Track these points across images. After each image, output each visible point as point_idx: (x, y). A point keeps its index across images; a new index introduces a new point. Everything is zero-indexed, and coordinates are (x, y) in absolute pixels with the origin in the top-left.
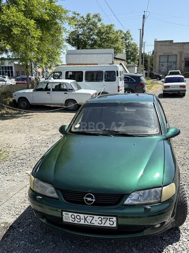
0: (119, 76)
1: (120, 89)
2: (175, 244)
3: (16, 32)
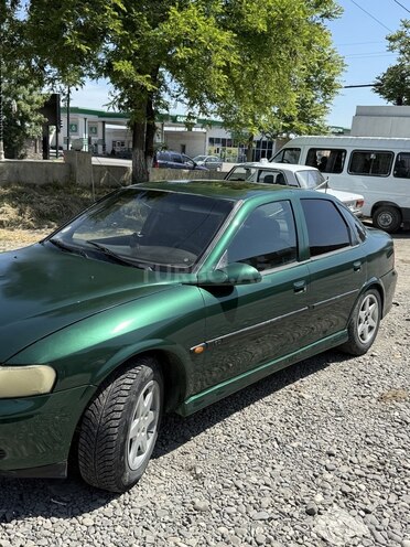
3: (181, 55)
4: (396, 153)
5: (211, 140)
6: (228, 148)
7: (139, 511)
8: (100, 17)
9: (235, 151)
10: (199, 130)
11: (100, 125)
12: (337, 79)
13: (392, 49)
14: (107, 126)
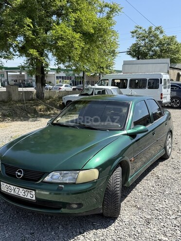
0: (163, 84)
1: (163, 96)
2: (100, 230)
3: (60, 44)
4: (148, 79)
5: (57, 77)
6: (65, 80)
7: (128, 223)
8: (22, 30)
9: (68, 81)
10: (51, 73)
11: (6, 73)
12: (117, 50)
13: (133, 36)
14: (9, 73)
